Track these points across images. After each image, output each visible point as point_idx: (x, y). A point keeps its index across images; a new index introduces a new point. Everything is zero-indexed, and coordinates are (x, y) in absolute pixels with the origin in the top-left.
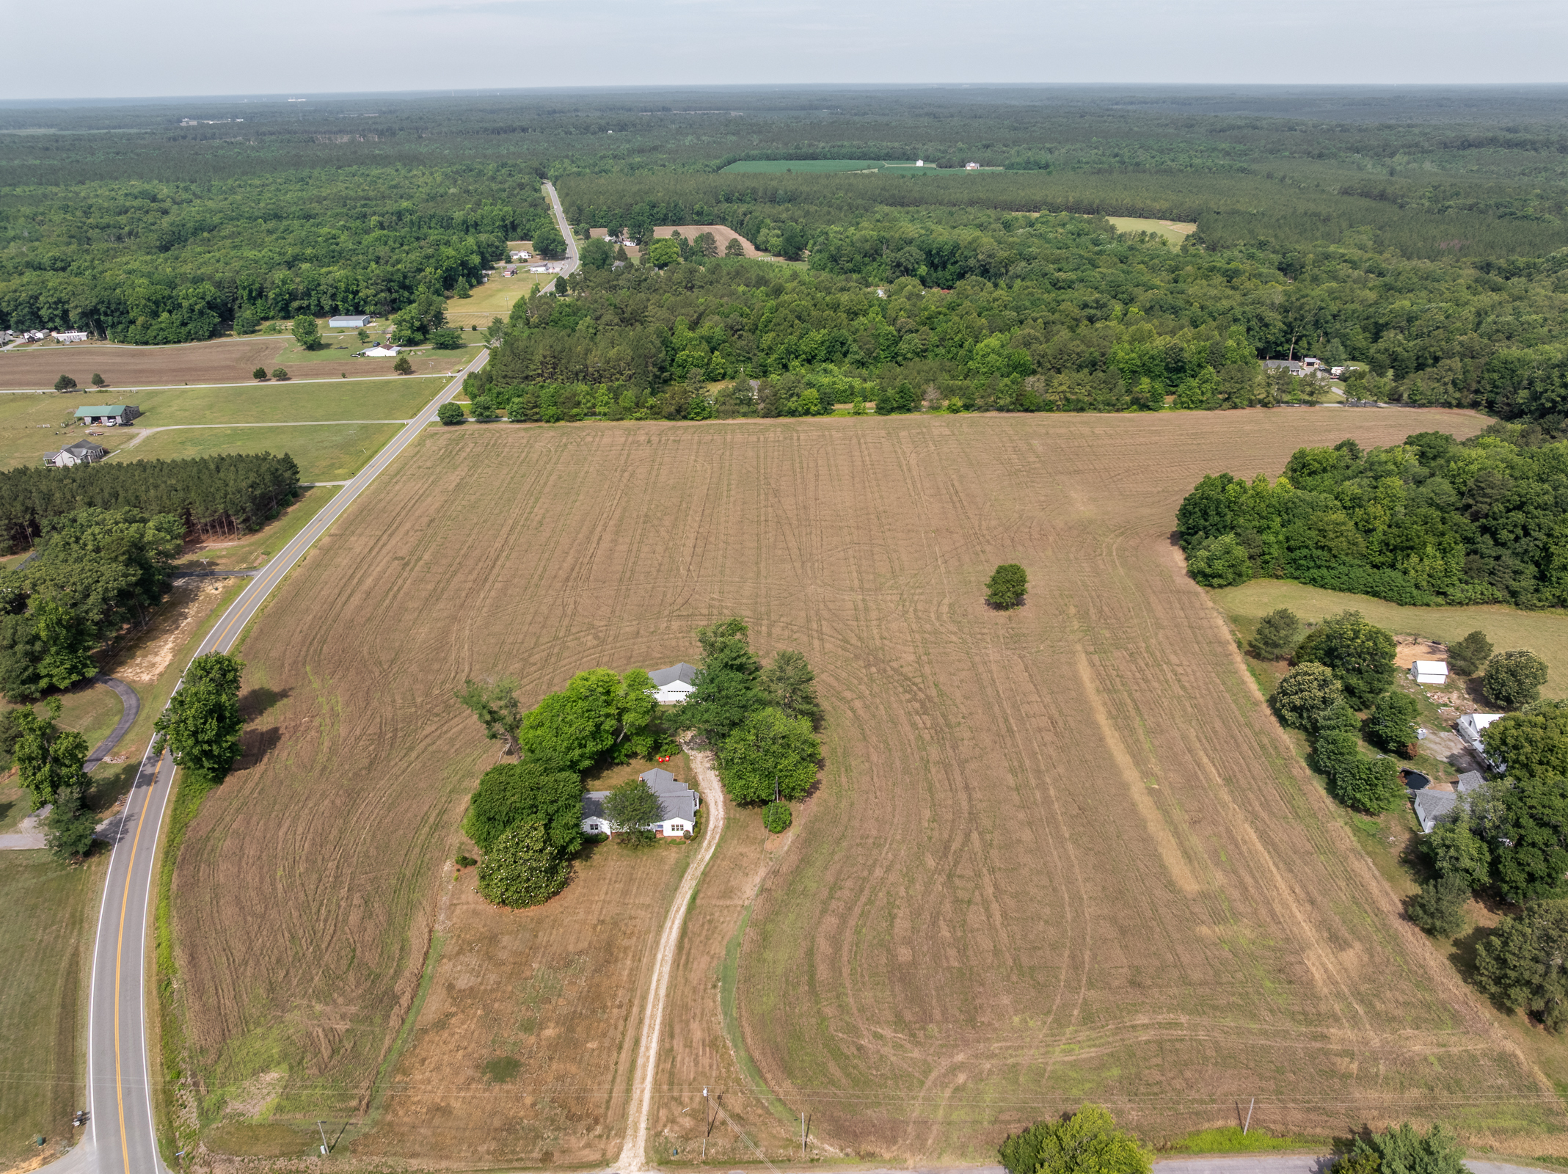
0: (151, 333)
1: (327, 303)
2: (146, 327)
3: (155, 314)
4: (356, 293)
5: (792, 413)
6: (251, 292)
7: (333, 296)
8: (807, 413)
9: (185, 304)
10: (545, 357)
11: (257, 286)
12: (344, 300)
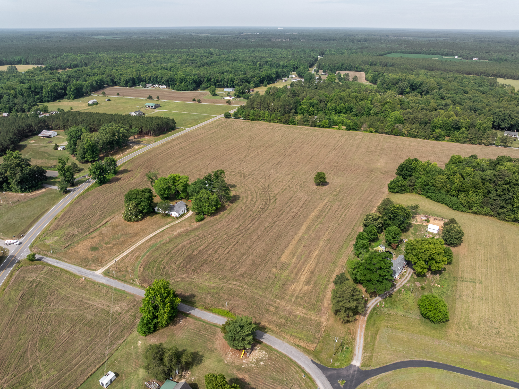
1: (225, 84)
2: (179, 86)
3: (181, 83)
4: (233, 82)
5: (319, 126)
6: (207, 79)
8: (323, 127)
9: (188, 80)
12: (230, 84)
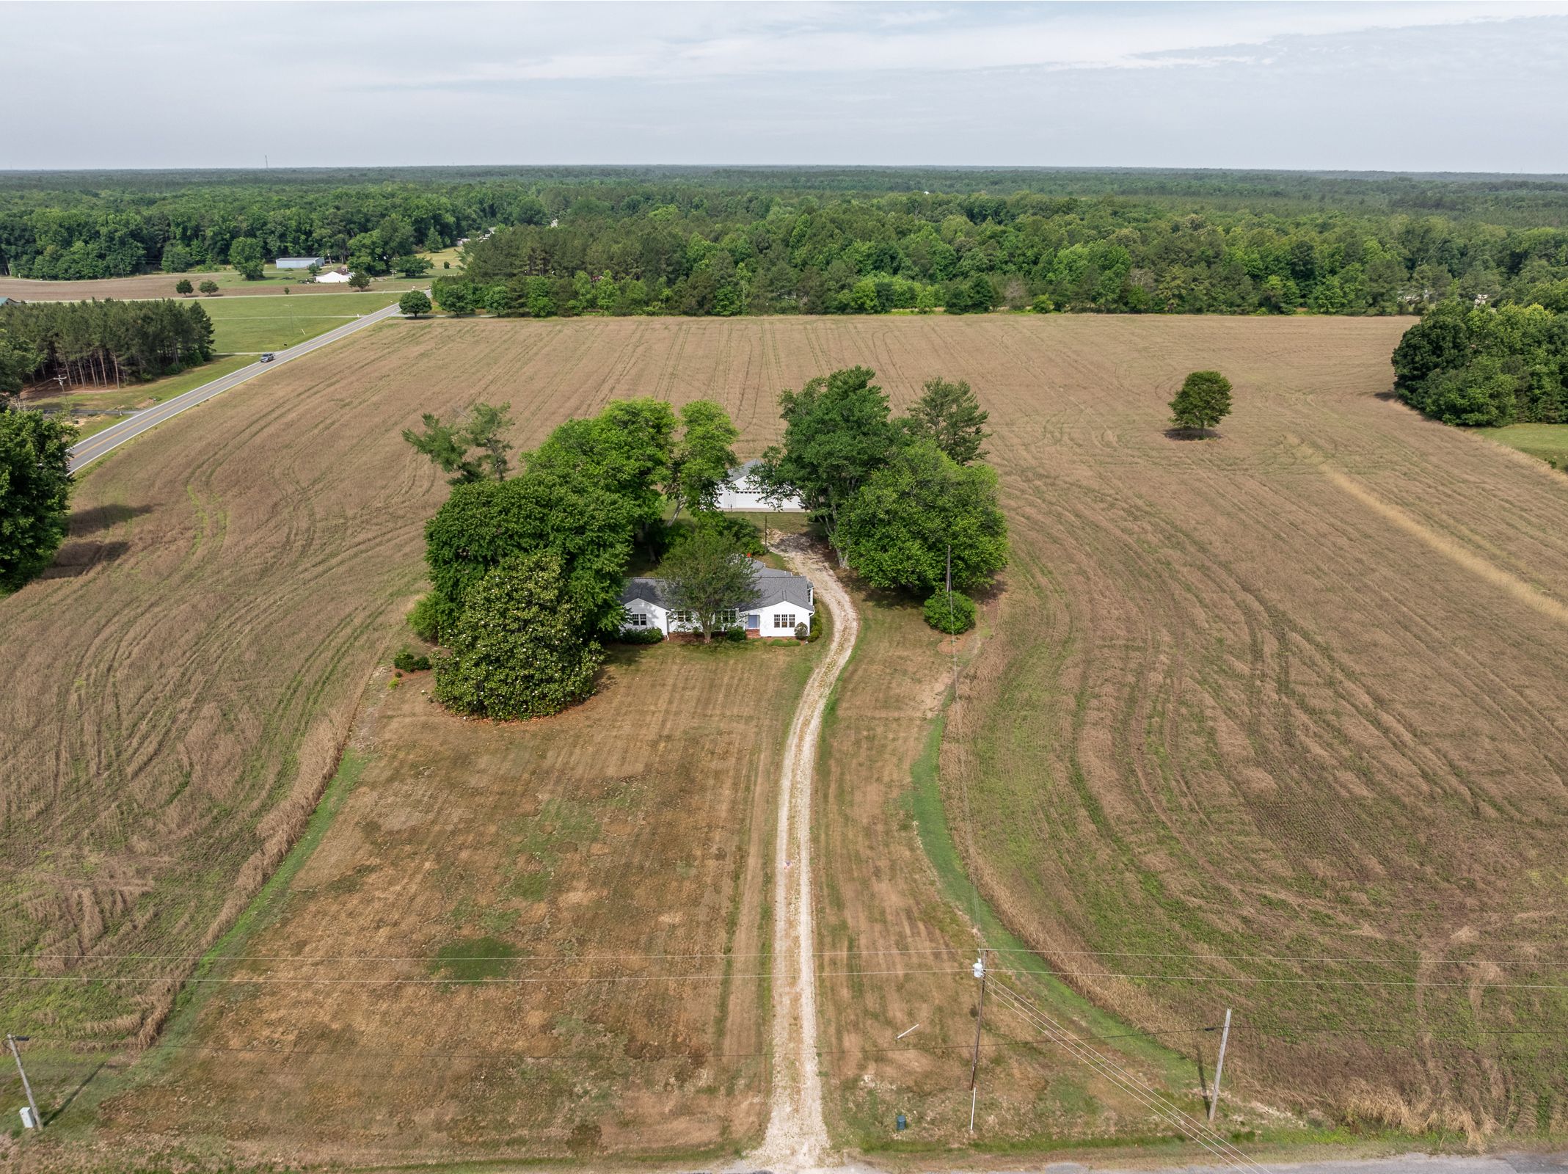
0: (62, 264)
1: (274, 244)
2: (56, 258)
3: (67, 243)
4: (309, 233)
5: (842, 309)
6: (185, 229)
7: (282, 237)
8: (861, 309)
9: (104, 230)
10: (533, 250)
11: (193, 223)
12: (296, 241)
